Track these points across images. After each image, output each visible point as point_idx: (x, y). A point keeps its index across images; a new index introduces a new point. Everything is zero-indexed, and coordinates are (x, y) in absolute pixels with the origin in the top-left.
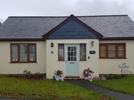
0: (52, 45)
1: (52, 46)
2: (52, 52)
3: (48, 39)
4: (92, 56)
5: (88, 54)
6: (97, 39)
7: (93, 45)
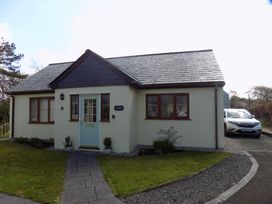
0: (62, 97)
1: (62, 99)
2: (62, 108)
3: (57, 88)
4: (117, 114)
5: (112, 111)
6: (126, 84)
7: (120, 95)
